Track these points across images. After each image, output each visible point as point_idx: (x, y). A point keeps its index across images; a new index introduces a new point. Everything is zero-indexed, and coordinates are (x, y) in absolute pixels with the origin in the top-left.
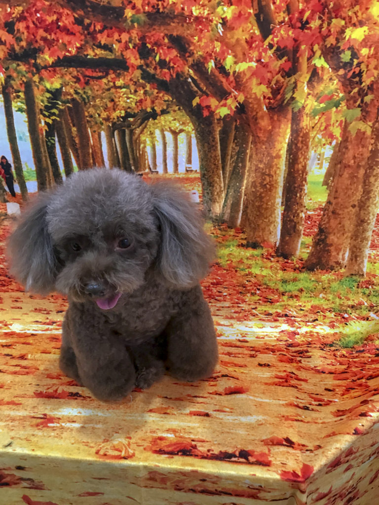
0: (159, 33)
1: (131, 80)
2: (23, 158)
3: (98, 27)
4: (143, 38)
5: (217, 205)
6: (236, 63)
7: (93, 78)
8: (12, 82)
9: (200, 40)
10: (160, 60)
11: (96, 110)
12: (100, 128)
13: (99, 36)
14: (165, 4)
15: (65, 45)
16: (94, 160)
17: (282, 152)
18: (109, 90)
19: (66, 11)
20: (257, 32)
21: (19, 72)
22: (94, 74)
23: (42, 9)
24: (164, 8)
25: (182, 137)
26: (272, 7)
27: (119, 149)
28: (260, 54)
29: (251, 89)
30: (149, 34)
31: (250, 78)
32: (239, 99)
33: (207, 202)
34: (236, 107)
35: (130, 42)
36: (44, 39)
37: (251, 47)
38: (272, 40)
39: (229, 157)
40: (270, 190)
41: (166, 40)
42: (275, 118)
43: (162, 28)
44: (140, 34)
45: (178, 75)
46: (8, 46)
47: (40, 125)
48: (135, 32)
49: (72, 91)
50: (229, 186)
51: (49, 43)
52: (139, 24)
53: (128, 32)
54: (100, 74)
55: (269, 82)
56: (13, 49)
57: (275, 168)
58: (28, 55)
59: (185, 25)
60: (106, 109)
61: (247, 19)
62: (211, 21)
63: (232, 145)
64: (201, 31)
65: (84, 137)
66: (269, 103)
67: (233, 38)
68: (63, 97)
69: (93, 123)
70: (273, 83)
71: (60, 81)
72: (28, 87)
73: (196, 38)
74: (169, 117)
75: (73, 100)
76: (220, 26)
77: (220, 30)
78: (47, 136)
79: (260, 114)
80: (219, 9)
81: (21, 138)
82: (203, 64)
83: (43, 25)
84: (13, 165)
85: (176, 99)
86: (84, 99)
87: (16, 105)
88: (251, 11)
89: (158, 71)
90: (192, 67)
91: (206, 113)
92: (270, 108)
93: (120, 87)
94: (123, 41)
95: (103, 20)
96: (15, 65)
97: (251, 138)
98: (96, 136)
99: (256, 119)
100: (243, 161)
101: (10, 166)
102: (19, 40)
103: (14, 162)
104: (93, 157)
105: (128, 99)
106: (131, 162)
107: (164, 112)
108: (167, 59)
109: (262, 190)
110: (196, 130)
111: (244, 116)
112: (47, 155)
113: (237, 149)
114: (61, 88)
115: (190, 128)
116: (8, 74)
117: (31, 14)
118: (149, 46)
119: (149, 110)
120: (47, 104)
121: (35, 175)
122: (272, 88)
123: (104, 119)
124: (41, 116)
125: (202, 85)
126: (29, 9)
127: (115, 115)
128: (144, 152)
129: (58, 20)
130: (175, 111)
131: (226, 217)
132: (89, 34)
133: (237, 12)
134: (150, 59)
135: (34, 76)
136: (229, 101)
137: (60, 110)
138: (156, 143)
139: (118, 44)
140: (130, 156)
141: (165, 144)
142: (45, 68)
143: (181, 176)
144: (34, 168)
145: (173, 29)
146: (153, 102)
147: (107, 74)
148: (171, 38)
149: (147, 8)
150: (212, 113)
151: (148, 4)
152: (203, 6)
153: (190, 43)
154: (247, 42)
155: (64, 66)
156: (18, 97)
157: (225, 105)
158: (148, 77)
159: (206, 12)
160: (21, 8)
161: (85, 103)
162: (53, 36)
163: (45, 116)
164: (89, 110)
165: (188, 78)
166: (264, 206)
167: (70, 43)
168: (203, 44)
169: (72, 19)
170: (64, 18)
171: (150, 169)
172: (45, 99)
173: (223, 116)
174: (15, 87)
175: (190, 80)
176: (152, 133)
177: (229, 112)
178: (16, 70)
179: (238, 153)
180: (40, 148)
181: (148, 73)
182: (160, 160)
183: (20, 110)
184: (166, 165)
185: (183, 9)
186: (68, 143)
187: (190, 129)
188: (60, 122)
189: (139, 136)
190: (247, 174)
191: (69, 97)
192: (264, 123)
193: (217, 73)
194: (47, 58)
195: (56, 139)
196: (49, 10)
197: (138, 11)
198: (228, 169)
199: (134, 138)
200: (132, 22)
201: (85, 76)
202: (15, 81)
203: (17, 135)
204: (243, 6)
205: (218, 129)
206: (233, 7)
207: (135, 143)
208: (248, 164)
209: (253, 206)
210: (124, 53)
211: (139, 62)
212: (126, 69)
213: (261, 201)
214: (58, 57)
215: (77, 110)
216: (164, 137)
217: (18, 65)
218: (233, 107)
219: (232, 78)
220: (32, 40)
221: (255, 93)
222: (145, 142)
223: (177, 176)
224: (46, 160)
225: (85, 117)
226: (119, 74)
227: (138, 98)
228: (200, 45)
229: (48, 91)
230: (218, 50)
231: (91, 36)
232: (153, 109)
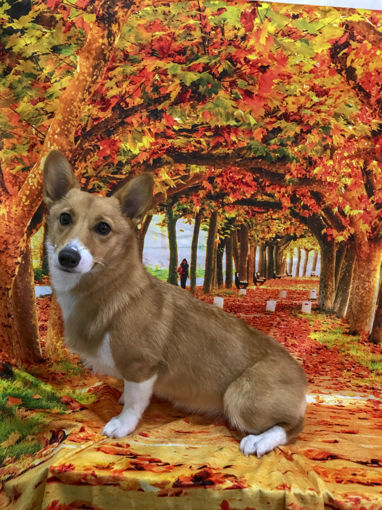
0: (305, 190)
1: (283, 215)
2: (198, 261)
3: (267, 184)
4: (294, 192)
5: (329, 301)
6: (351, 210)
7: (258, 212)
8: (204, 212)
9: (330, 195)
10: (304, 204)
11: (256, 233)
12: (256, 244)
13: (267, 188)
14: (311, 174)
15: (244, 192)
16: (248, 265)
17: (377, 267)
18: (267, 220)
19: (249, 174)
20: (365, 194)
21: (210, 206)
22: (260, 210)
23: (235, 172)
24: (310, 176)
25: (312, 253)
26: (375, 181)
27: (267, 259)
28: (366, 206)
29: (359, 226)
30: (299, 190)
31: (359, 219)
32: (351, 231)
33: (322, 299)
34: (349, 237)
35: (286, 193)
36: (232, 188)
37: (361, 201)
38: (374, 198)
39: (340, 269)
40: (369, 292)
41: (309, 194)
42: (373, 245)
43: (308, 187)
44: (293, 189)
45: (314, 214)
46: (207, 190)
47: (216, 240)
48: (290, 188)
49: (242, 220)
50: (338, 288)
51: (234, 191)
52: (293, 184)
53: (286, 188)
54: (263, 211)
55: (371, 223)
56: (210, 192)
57: (372, 277)
58: (219, 197)
59: (322, 186)
60: (263, 232)
61: (359, 186)
62: (338, 185)
63: (343, 261)
64: (332, 190)
65: (244, 249)
66: (370, 236)
67: (350, 195)
68: (235, 223)
69: (252, 241)
70: (373, 223)
71: (236, 213)
72: (214, 216)
73: (328, 194)
74: (305, 240)
75: (242, 225)
76: (343, 188)
77: (343, 190)
78: (219, 247)
79: (363, 242)
80: (343, 179)
81: (200, 247)
82: (331, 209)
83: (233, 180)
84: (190, 266)
85: (311, 229)
86: (249, 225)
87: (202, 226)
88: (362, 182)
89: (302, 211)
90: (323, 210)
91: (329, 239)
92: (369, 239)
93: (275, 219)
94: (282, 192)
95: (271, 180)
96: (208, 202)
97: (356, 257)
98: (253, 249)
99: (360, 246)
100: (350, 272)
101: (188, 266)
102: (215, 187)
103: (192, 264)
104: (248, 263)
105: (278, 227)
106: (274, 268)
107: (302, 236)
108: (308, 205)
109: (363, 291)
110: (321, 249)
111: (353, 242)
112: (216, 260)
113: (347, 263)
114: (236, 218)
115: (318, 247)
116: (203, 207)
117: (227, 174)
118: (298, 196)
119: (292, 234)
120: (223, 226)
121: (204, 274)
122: (372, 227)
123: (260, 238)
124: (218, 234)
125: (329, 222)
126: (226, 171)
127: (268, 236)
128: (285, 262)
129: (243, 178)
130: (309, 236)
131: (336, 310)
132: (261, 187)
133: (354, 182)
134: (297, 203)
135: (219, 209)
136: (345, 233)
137: (232, 231)
138: (294, 256)
139: (278, 194)
140: (275, 264)
141: (300, 258)
142: (228, 205)
143: (307, 279)
144: (204, 269)
145: (314, 188)
146: (295, 230)
147: (268, 211)
148: (312, 192)
149: (299, 175)
150: (333, 239)
151: (300, 173)
152: (334, 177)
153: (323, 196)
154: (359, 198)
155: (240, 204)
156: (206, 221)
157: (342, 235)
158: (294, 214)
159: (335, 180)
160: (221, 170)
161: (250, 228)
162: (238, 187)
163: (220, 234)
164: (252, 232)
165: (319, 217)
166: (365, 304)
167: (247, 191)
168: (331, 197)
169: (252, 178)
170: (246, 177)
171: (287, 273)
172: (223, 223)
173: (340, 241)
174: (205, 215)
175: (321, 218)
176: (292, 250)
177: (344, 239)
178: (208, 205)
179: (347, 267)
180: (212, 255)
181: (295, 212)
182: (294, 268)
183: (205, 229)
184: (298, 271)
185: (321, 177)
186: (232, 252)
187: (318, 249)
188: (230, 239)
189: (283, 251)
190: (352, 281)
191: (240, 223)
192: (365, 248)
193: (339, 215)
194: (231, 199)
195: (225, 249)
196: (239, 173)
197: (294, 177)
198: (339, 277)
199: (279, 252)
200: (289, 182)
201: (253, 211)
202: (205, 211)
203: (198, 245)
204: (357, 179)
205: (336, 250)
206: (351, 179)
207: (279, 254)
208: (353, 274)
209: (356, 302)
210: (281, 199)
211: (290, 205)
212: (281, 208)
213: (362, 300)
214: (238, 199)
215: (243, 232)
216: (300, 253)
217: (211, 202)
218: (347, 237)
219: (348, 219)
220: (223, 188)
221: (361, 229)
222: (286, 255)
223: (304, 278)
224: (214, 264)
225: (247, 236)
226: (276, 211)
227: (286, 227)
228: (330, 198)
229: (226, 218)
230: (341, 201)
231: (262, 189)
232: (295, 234)
